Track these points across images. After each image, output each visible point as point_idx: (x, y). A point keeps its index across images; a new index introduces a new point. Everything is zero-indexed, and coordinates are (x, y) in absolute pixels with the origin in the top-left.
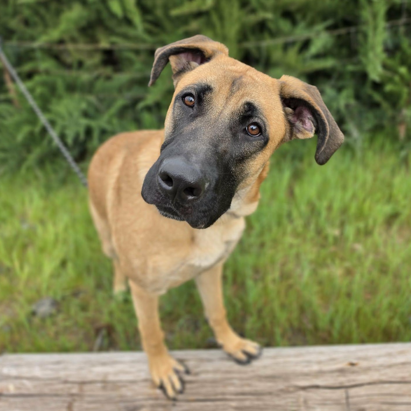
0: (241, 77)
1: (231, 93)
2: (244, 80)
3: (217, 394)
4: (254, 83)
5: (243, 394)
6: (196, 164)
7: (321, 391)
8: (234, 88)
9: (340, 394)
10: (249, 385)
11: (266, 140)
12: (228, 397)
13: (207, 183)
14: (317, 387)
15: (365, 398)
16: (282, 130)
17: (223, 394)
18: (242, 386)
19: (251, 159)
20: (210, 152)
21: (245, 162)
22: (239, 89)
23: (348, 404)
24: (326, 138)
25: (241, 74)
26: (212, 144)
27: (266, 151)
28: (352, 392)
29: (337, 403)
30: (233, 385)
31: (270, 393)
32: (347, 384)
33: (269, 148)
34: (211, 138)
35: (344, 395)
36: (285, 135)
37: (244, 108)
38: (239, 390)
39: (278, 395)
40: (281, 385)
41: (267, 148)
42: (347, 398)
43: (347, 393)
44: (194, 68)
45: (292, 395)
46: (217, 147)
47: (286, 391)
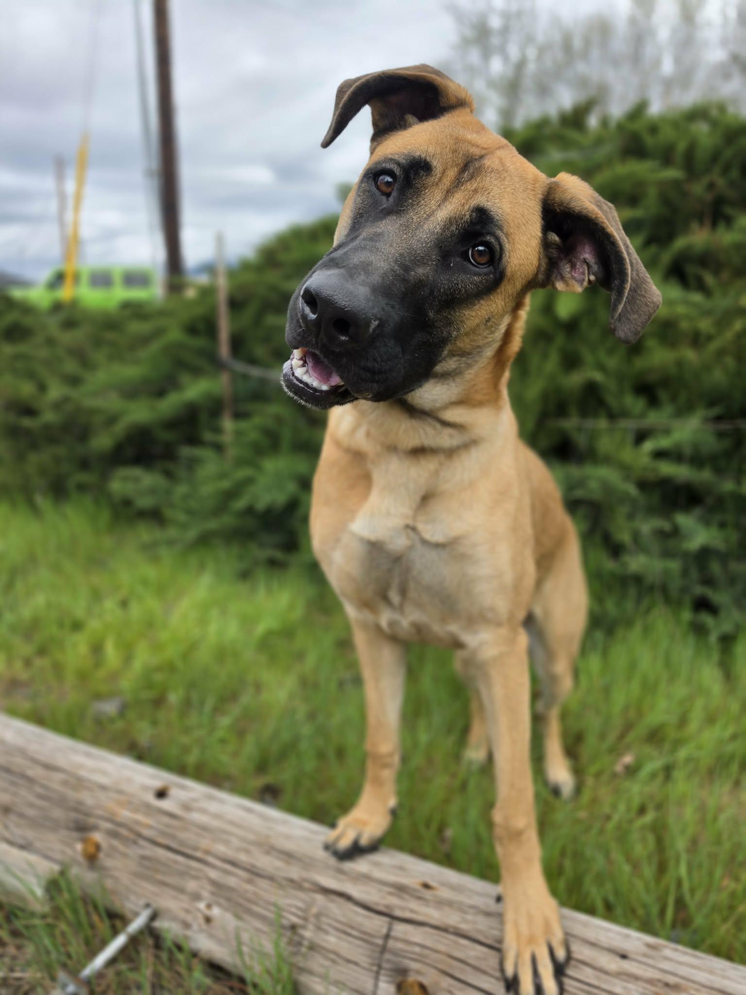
0: (482, 157)
1: (457, 183)
2: (487, 162)
3: (196, 849)
4: (501, 173)
5: (233, 863)
6: (360, 287)
7: (350, 906)
8: (465, 175)
9: (378, 925)
10: (248, 852)
11: (498, 275)
12: (210, 859)
13: (375, 321)
14: (348, 898)
15: (417, 949)
16: (532, 266)
17: (208, 852)
18: (239, 850)
19: (467, 305)
20: (392, 276)
21: (454, 309)
22: (472, 177)
23: (384, 949)
24: (625, 288)
25: (483, 152)
26: (400, 264)
27: (495, 297)
28: (400, 929)
29: (365, 937)
30: (227, 843)
31: (271, 878)
32: (398, 913)
33: (501, 291)
34: (401, 255)
35: (384, 931)
36: (537, 275)
37: (471, 216)
38: (230, 853)
39: (281, 887)
40: (295, 872)
41: (499, 291)
42: (387, 937)
43: (390, 929)
44: (410, 126)
45: (302, 895)
46: (408, 270)
47: (296, 884)
